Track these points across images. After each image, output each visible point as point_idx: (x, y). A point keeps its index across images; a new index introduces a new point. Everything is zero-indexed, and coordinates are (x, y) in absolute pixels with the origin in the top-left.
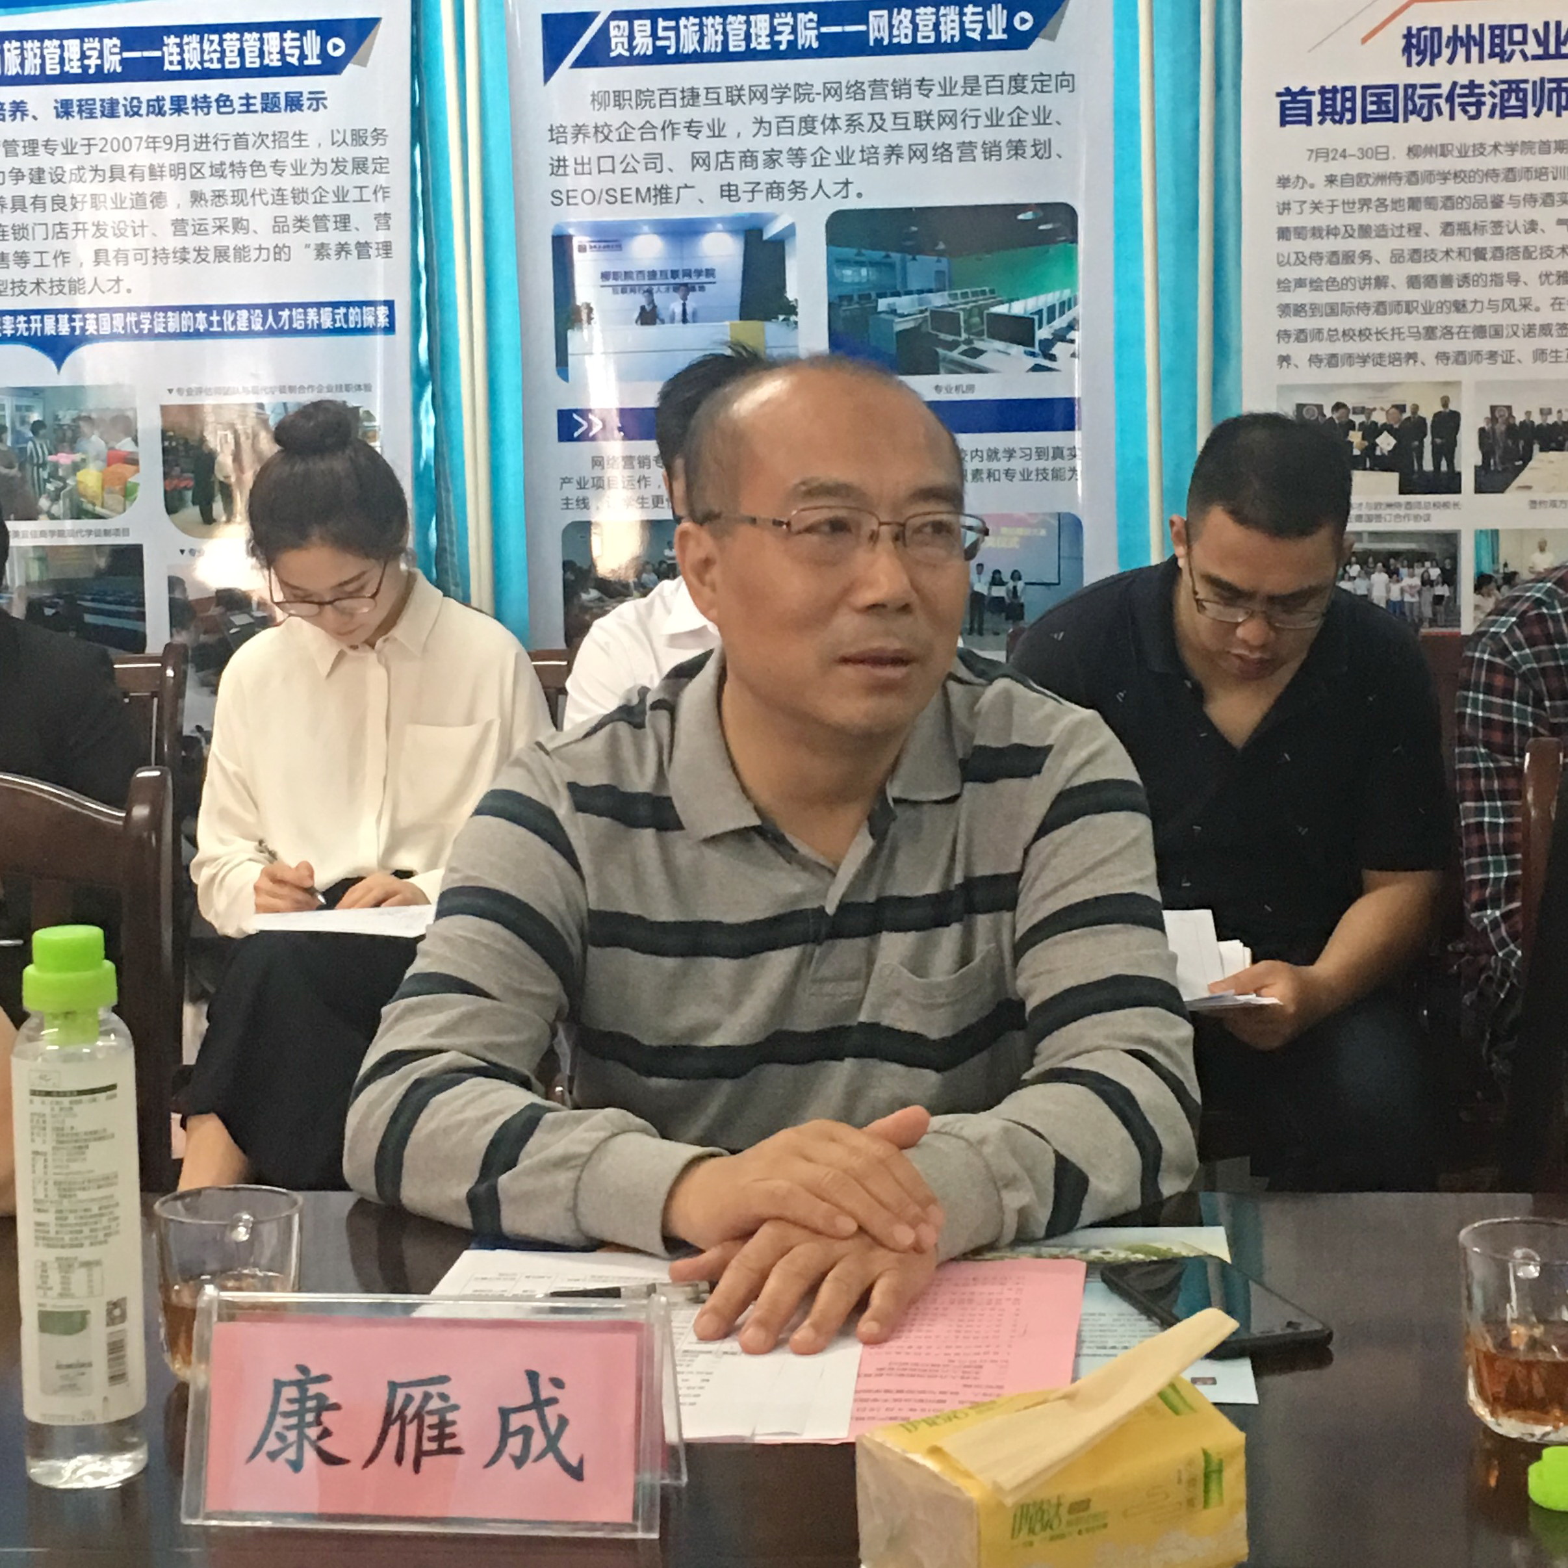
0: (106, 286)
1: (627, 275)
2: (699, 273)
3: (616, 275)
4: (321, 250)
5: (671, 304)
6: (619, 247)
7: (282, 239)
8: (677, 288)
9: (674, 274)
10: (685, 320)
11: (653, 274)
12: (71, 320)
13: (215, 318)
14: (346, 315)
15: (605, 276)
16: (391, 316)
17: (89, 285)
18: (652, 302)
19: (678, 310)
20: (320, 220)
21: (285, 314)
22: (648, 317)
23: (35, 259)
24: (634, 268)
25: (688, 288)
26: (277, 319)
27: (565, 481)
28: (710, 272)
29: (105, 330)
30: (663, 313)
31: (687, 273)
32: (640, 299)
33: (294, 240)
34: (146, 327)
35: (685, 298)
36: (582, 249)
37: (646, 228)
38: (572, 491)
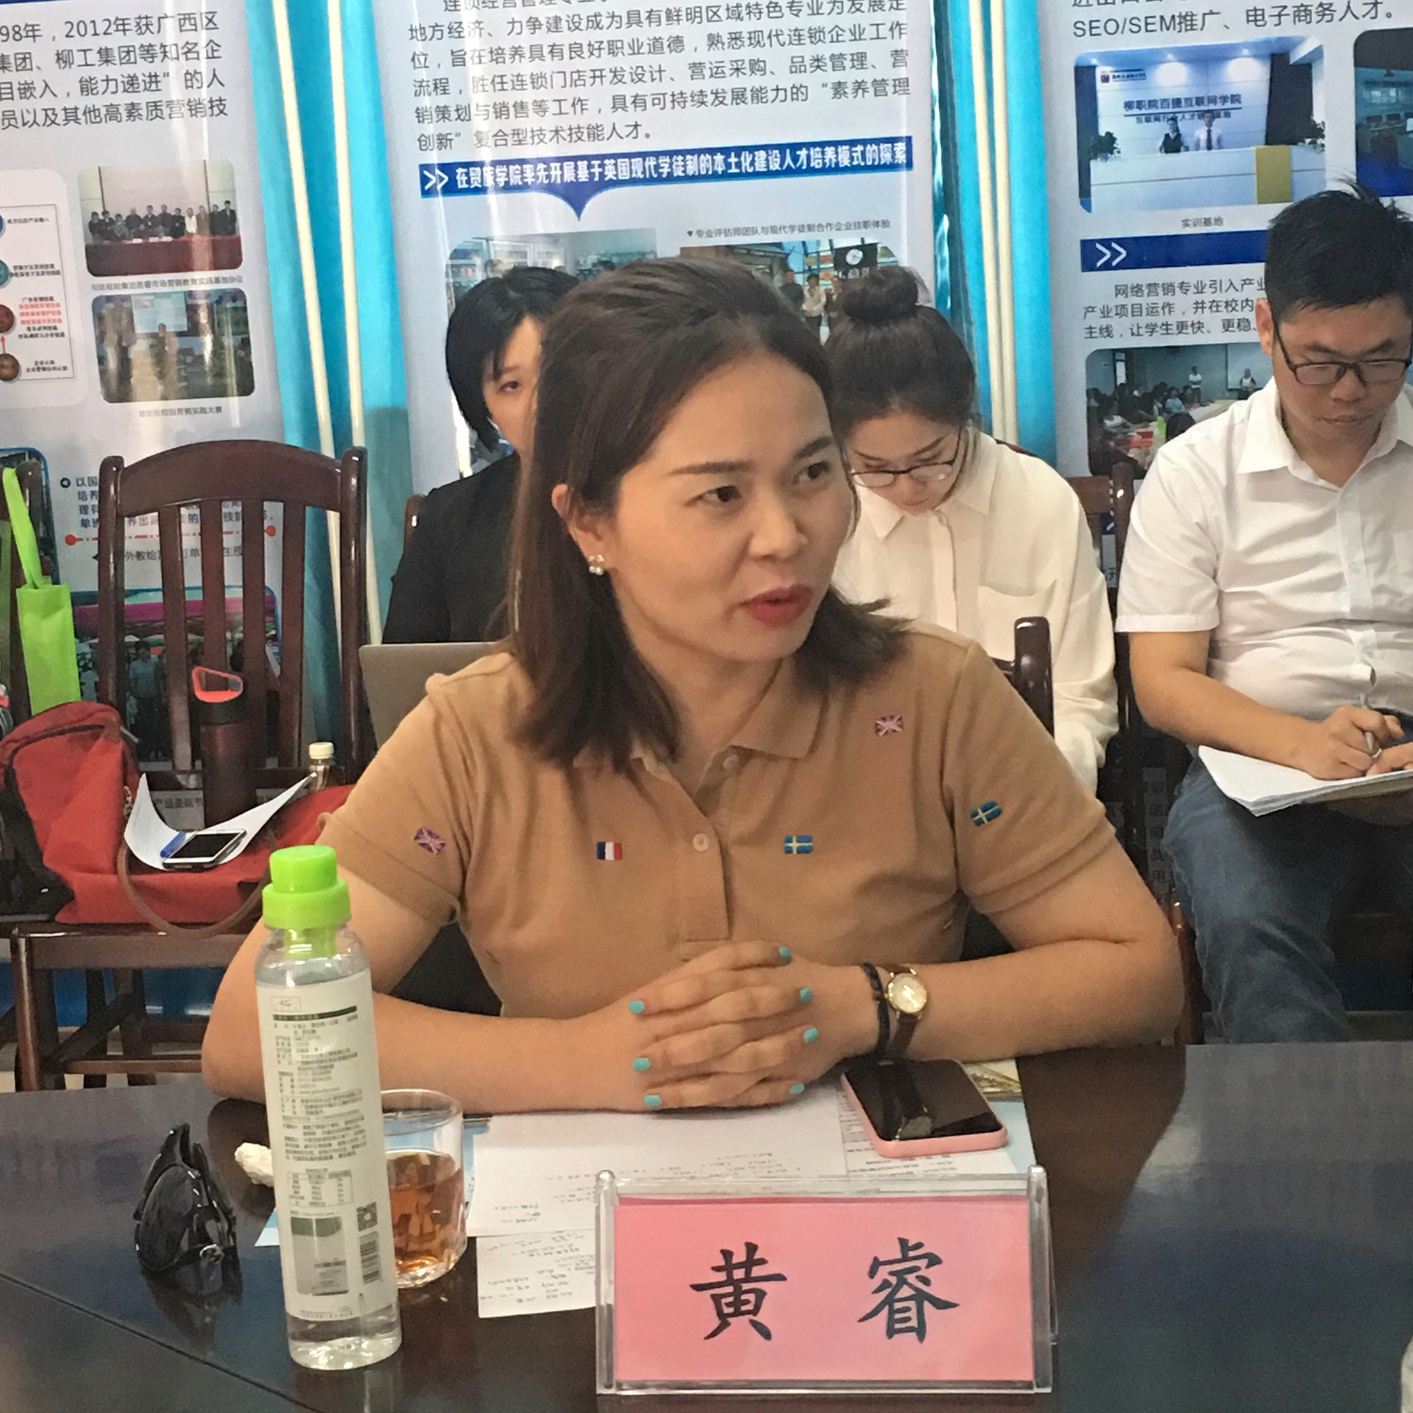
0: (624, 131)
1: (1152, 104)
2: (1224, 99)
3: (1140, 105)
4: (839, 89)
5: (1195, 131)
6: (1143, 76)
7: (798, 79)
8: (1202, 114)
9: (1199, 101)
10: (1209, 147)
11: (1177, 102)
12: (590, 167)
13: (733, 160)
14: (863, 153)
15: (1128, 105)
16: (909, 152)
17: (607, 132)
18: (1177, 130)
19: (1203, 136)
20: (837, 60)
21: (803, 153)
22: (1173, 145)
23: (553, 108)
24: (1158, 96)
25: (1213, 115)
26: (795, 159)
27: (1090, 309)
28: (1235, 98)
29: (624, 175)
30: (1187, 140)
31: (1213, 100)
32: (1164, 128)
33: (811, 79)
34: (665, 171)
35: (1209, 125)
36: (1105, 79)
37: (1170, 57)
38: (1095, 320)
